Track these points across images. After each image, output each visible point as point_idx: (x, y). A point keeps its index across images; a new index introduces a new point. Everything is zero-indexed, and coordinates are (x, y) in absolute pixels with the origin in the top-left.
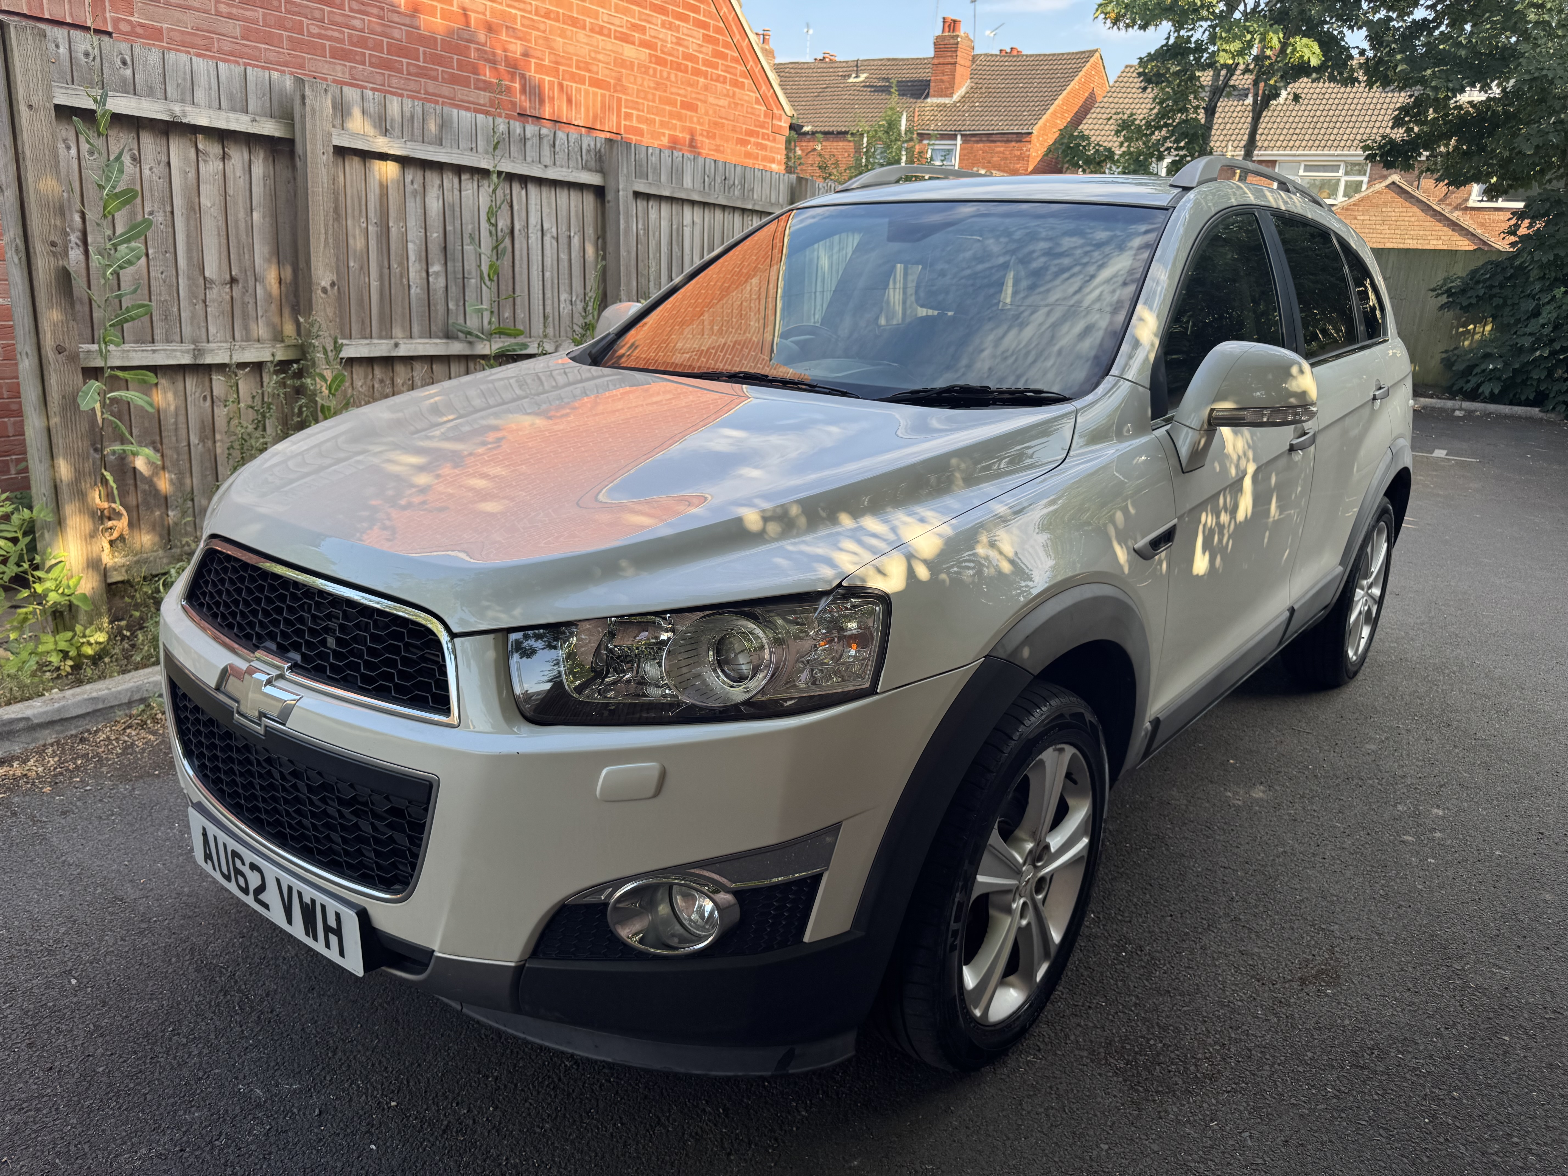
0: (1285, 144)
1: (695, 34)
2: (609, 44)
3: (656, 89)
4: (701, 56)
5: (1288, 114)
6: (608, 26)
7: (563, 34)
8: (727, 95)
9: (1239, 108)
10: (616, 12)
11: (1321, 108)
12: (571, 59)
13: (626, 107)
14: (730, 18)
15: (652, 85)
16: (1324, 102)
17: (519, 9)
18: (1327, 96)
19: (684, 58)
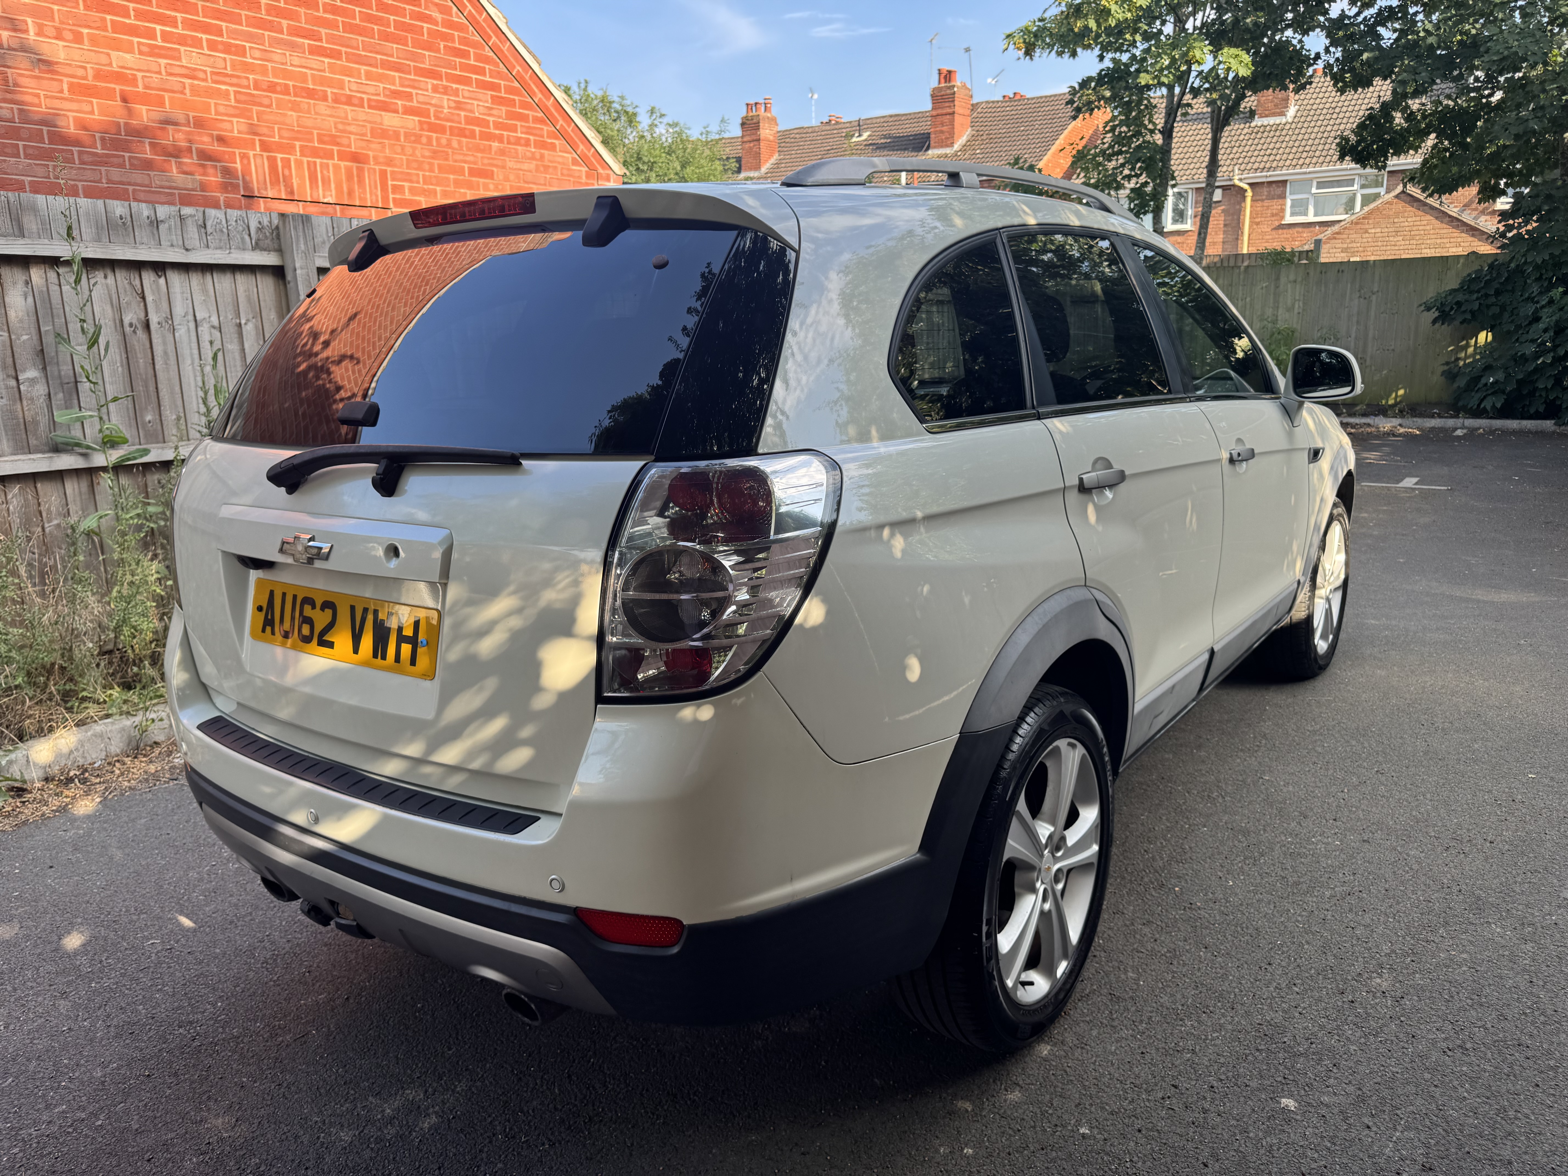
0: (1294, 163)
1: (481, 96)
2: (364, 114)
3: (433, 158)
4: (491, 119)
5: (1297, 131)
6: (359, 95)
7: (295, 107)
8: (533, 158)
9: (1246, 131)
10: (367, 79)
11: (1331, 122)
12: (312, 134)
13: (393, 180)
14: (527, 77)
15: (427, 154)
16: (1335, 116)
17: (231, 85)
18: (1337, 110)
19: (467, 123)
